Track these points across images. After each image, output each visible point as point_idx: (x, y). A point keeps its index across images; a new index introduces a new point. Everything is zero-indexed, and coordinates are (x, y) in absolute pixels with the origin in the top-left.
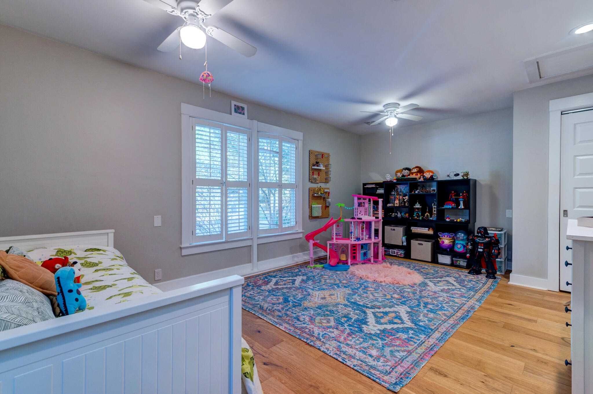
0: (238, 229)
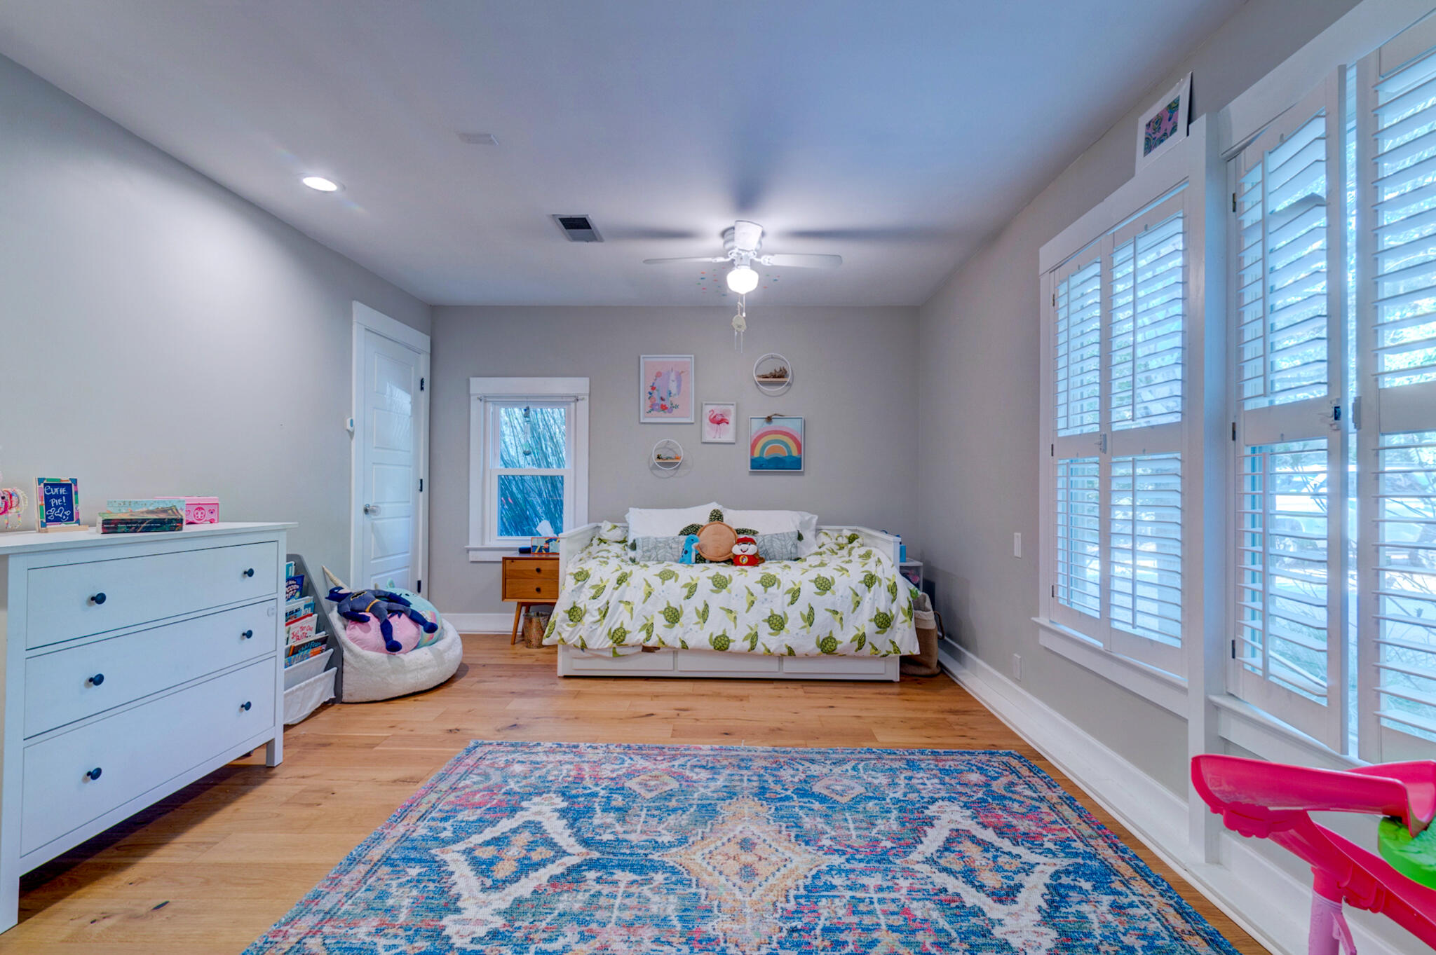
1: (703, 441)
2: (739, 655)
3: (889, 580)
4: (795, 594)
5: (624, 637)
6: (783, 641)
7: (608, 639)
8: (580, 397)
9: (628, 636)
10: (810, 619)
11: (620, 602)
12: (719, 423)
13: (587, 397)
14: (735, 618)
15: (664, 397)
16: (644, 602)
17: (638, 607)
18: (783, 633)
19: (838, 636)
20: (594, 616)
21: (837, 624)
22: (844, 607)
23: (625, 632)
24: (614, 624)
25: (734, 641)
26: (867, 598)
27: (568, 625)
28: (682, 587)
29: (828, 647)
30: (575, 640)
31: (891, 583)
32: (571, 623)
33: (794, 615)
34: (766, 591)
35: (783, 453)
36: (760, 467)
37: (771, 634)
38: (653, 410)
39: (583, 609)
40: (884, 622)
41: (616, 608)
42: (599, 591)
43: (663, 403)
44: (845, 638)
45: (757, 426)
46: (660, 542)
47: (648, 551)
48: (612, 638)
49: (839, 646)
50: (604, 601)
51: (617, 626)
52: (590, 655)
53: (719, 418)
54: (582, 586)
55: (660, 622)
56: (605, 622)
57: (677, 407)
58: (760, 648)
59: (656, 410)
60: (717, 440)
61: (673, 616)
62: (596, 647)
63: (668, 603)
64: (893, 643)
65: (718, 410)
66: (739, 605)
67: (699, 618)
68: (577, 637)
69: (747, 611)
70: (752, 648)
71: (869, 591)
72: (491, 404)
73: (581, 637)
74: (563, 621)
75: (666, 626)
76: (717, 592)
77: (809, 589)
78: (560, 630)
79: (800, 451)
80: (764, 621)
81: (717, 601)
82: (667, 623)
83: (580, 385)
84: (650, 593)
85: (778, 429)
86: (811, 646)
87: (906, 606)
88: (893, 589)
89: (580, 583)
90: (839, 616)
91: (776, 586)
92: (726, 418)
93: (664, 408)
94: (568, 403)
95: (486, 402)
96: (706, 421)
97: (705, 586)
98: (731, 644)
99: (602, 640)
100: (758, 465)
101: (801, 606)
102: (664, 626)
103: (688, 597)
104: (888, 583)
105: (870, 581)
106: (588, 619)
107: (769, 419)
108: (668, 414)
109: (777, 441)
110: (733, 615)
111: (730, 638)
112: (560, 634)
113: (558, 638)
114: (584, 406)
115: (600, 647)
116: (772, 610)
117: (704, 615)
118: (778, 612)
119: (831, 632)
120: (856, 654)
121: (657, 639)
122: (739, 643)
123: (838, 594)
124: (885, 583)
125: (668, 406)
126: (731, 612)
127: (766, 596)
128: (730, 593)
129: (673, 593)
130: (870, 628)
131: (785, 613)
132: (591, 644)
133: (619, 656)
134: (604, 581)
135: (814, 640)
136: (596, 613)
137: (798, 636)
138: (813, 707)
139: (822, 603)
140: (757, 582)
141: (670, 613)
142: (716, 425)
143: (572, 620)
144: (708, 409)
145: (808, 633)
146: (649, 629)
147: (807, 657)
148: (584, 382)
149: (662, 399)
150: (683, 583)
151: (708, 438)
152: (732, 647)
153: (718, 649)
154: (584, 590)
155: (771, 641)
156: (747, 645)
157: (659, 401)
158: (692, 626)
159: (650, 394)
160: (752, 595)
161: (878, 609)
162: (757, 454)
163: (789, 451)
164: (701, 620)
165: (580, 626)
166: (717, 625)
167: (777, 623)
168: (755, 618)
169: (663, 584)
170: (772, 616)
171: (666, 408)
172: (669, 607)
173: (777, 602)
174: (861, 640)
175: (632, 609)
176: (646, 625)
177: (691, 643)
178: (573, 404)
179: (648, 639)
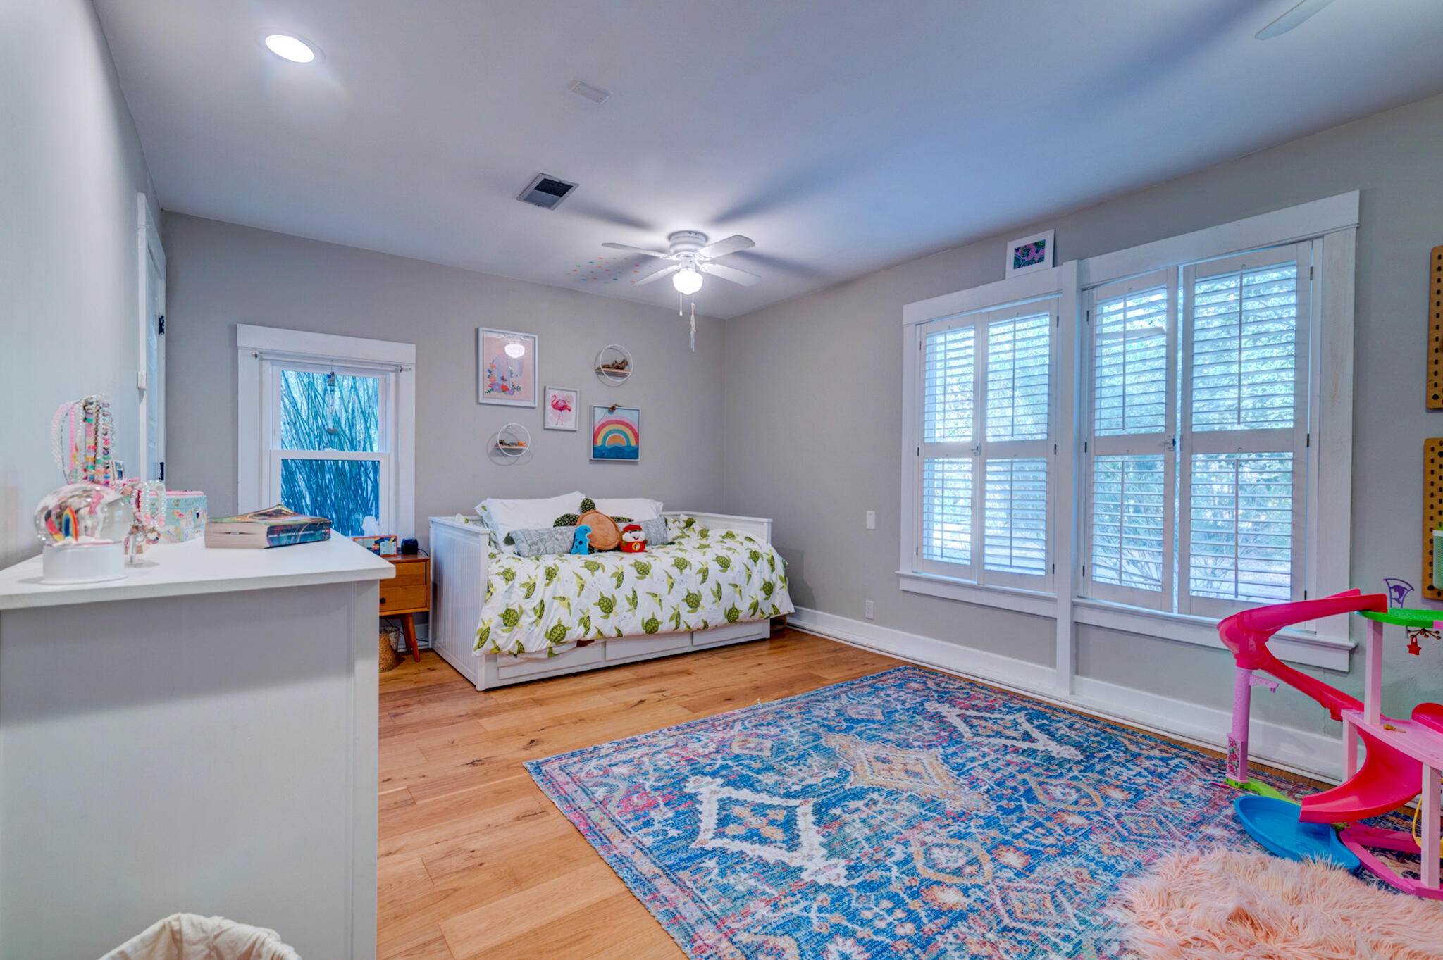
0: (1008, 563)
1: (546, 427)
2: (667, 635)
3: (767, 554)
4: (705, 573)
5: (565, 634)
6: (700, 616)
7: (545, 639)
8: (404, 367)
9: (568, 632)
10: (718, 594)
11: (554, 598)
12: (561, 409)
13: (414, 368)
14: (660, 600)
15: (506, 378)
16: (579, 596)
17: (574, 602)
18: (699, 609)
19: (739, 607)
20: (530, 617)
21: (738, 596)
22: (741, 581)
23: (565, 629)
24: (551, 622)
25: (662, 623)
26: (755, 570)
27: (503, 631)
28: (612, 577)
29: (732, 617)
30: (512, 646)
31: (770, 557)
32: (506, 628)
33: (706, 591)
34: (681, 573)
35: (622, 443)
36: (603, 456)
37: (689, 612)
38: (493, 390)
39: (518, 610)
40: (768, 589)
41: (551, 605)
42: (531, 588)
43: (505, 383)
44: (744, 607)
45: (600, 416)
46: (544, 535)
47: (534, 544)
48: (550, 638)
49: (740, 614)
50: (538, 601)
51: (554, 623)
52: (522, 660)
53: (562, 404)
54: (512, 586)
55: (596, 614)
56: (542, 622)
57: (519, 389)
58: (683, 627)
59: (497, 390)
60: (559, 427)
61: (607, 606)
62: (534, 650)
63: (601, 594)
64: (773, 606)
65: (561, 396)
66: (662, 589)
67: (630, 604)
68: (514, 641)
69: (669, 593)
70: (677, 627)
71: (756, 565)
72: (269, 363)
73: (517, 641)
74: (498, 626)
75: (603, 617)
76: (642, 578)
77: (714, 568)
78: (495, 637)
79: (637, 442)
80: (683, 600)
81: (643, 587)
82: (603, 614)
83: (405, 353)
84: (583, 586)
85: (618, 419)
86: (721, 619)
87: (782, 574)
88: (772, 562)
89: (510, 583)
90: (738, 589)
91: (688, 567)
92: (568, 404)
93: (504, 389)
94: (385, 372)
95: (262, 359)
96: (549, 406)
97: (631, 574)
98: (660, 626)
99: (539, 642)
100: (601, 454)
101: (711, 584)
102: (602, 617)
103: (618, 586)
104: (767, 557)
105: (755, 556)
106: (525, 621)
107: (613, 409)
108: (509, 396)
109: (618, 431)
110: (658, 598)
111: (659, 620)
112: (494, 641)
113: (492, 646)
114: (408, 379)
115: (539, 649)
116: (688, 590)
117: (634, 601)
118: (693, 591)
119: (734, 604)
120: (751, 619)
121: (597, 631)
122: (666, 626)
123: (736, 570)
124: (766, 557)
125: (510, 387)
126: (656, 595)
127: (682, 577)
128: (652, 578)
129: (602, 583)
130: (761, 596)
131: (699, 592)
132: (530, 648)
133: (555, 655)
134: (533, 578)
135: (723, 612)
136: (532, 613)
137: (712, 611)
138: (753, 666)
139: (726, 578)
140: (672, 566)
141: (605, 604)
142: (558, 411)
143: (506, 625)
144: (550, 394)
145: (718, 606)
146: (586, 622)
147: (717, 628)
148: (411, 348)
149: (503, 379)
150: (611, 574)
151: (550, 424)
152: (662, 628)
153: (649, 633)
154: (515, 589)
155: (691, 619)
156: (673, 624)
157: (498, 381)
158: (625, 614)
159: (490, 372)
160: (671, 578)
161: (764, 579)
162: (599, 443)
163: (629, 442)
164: (632, 607)
165: (516, 629)
166: (646, 610)
167: (693, 601)
168: (675, 600)
169: (593, 575)
170: (689, 595)
171: (508, 389)
172: (603, 598)
173: (691, 582)
174: (755, 607)
175: (569, 604)
176: (583, 618)
177: (626, 631)
178: (392, 375)
179: (586, 633)
